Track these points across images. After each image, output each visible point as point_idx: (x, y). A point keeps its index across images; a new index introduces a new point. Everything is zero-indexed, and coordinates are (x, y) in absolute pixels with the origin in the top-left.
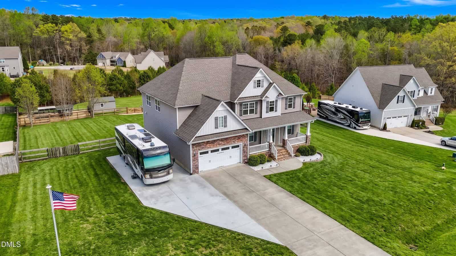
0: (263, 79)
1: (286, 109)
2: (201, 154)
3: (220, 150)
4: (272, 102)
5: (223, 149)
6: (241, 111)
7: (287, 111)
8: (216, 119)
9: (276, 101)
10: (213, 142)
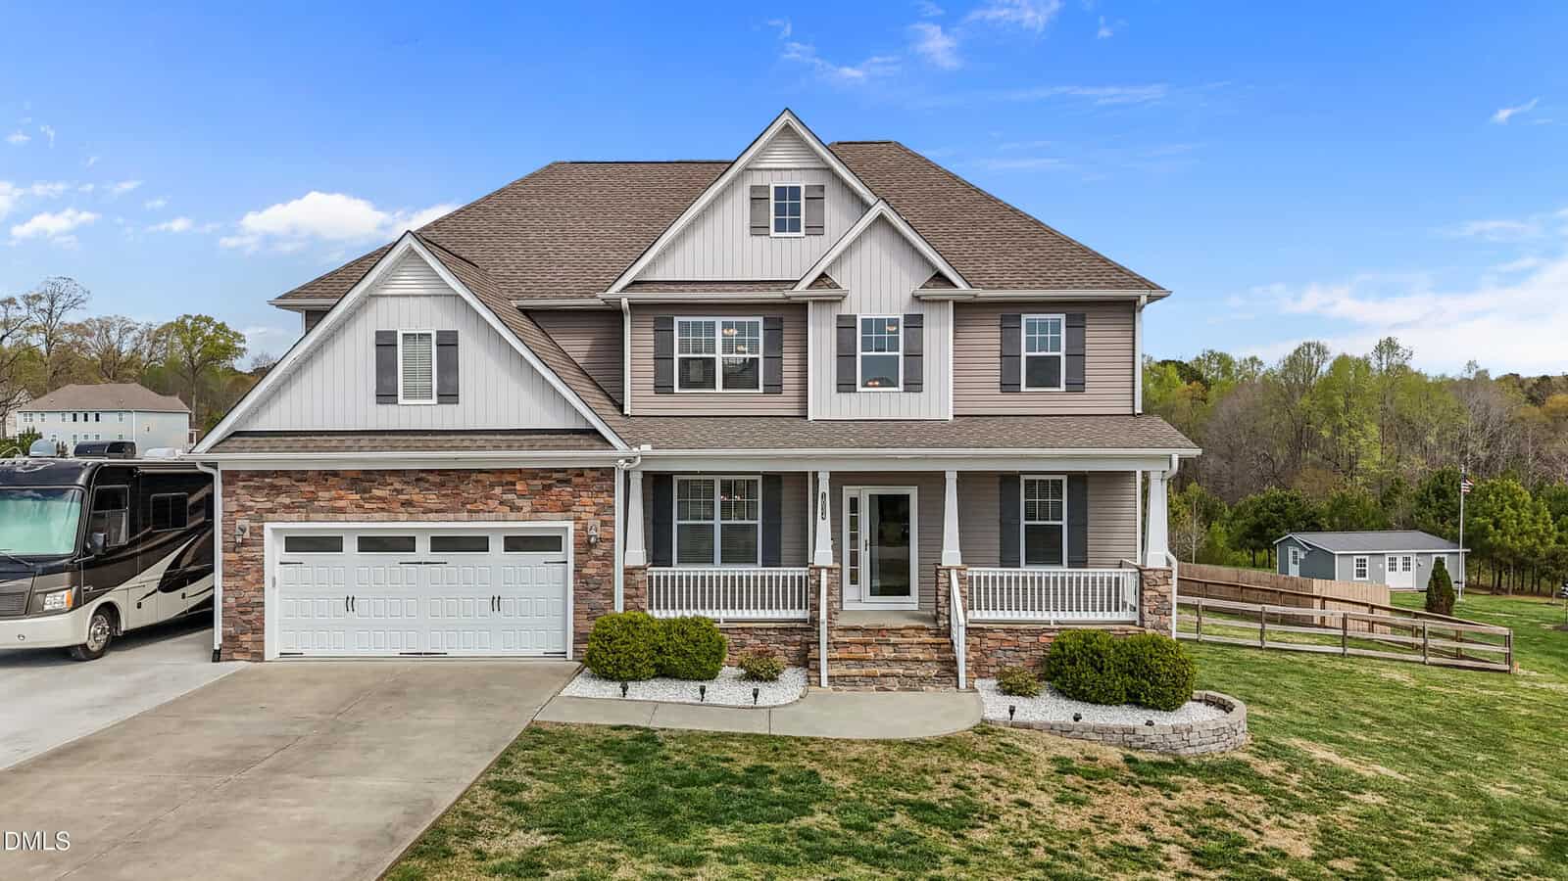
0: (822, 188)
1: (1009, 386)
2: (294, 544)
3: (423, 547)
4: (880, 322)
5: (440, 544)
6: (662, 357)
7: (1010, 404)
8: (385, 343)
9: (914, 322)
10: (362, 481)
